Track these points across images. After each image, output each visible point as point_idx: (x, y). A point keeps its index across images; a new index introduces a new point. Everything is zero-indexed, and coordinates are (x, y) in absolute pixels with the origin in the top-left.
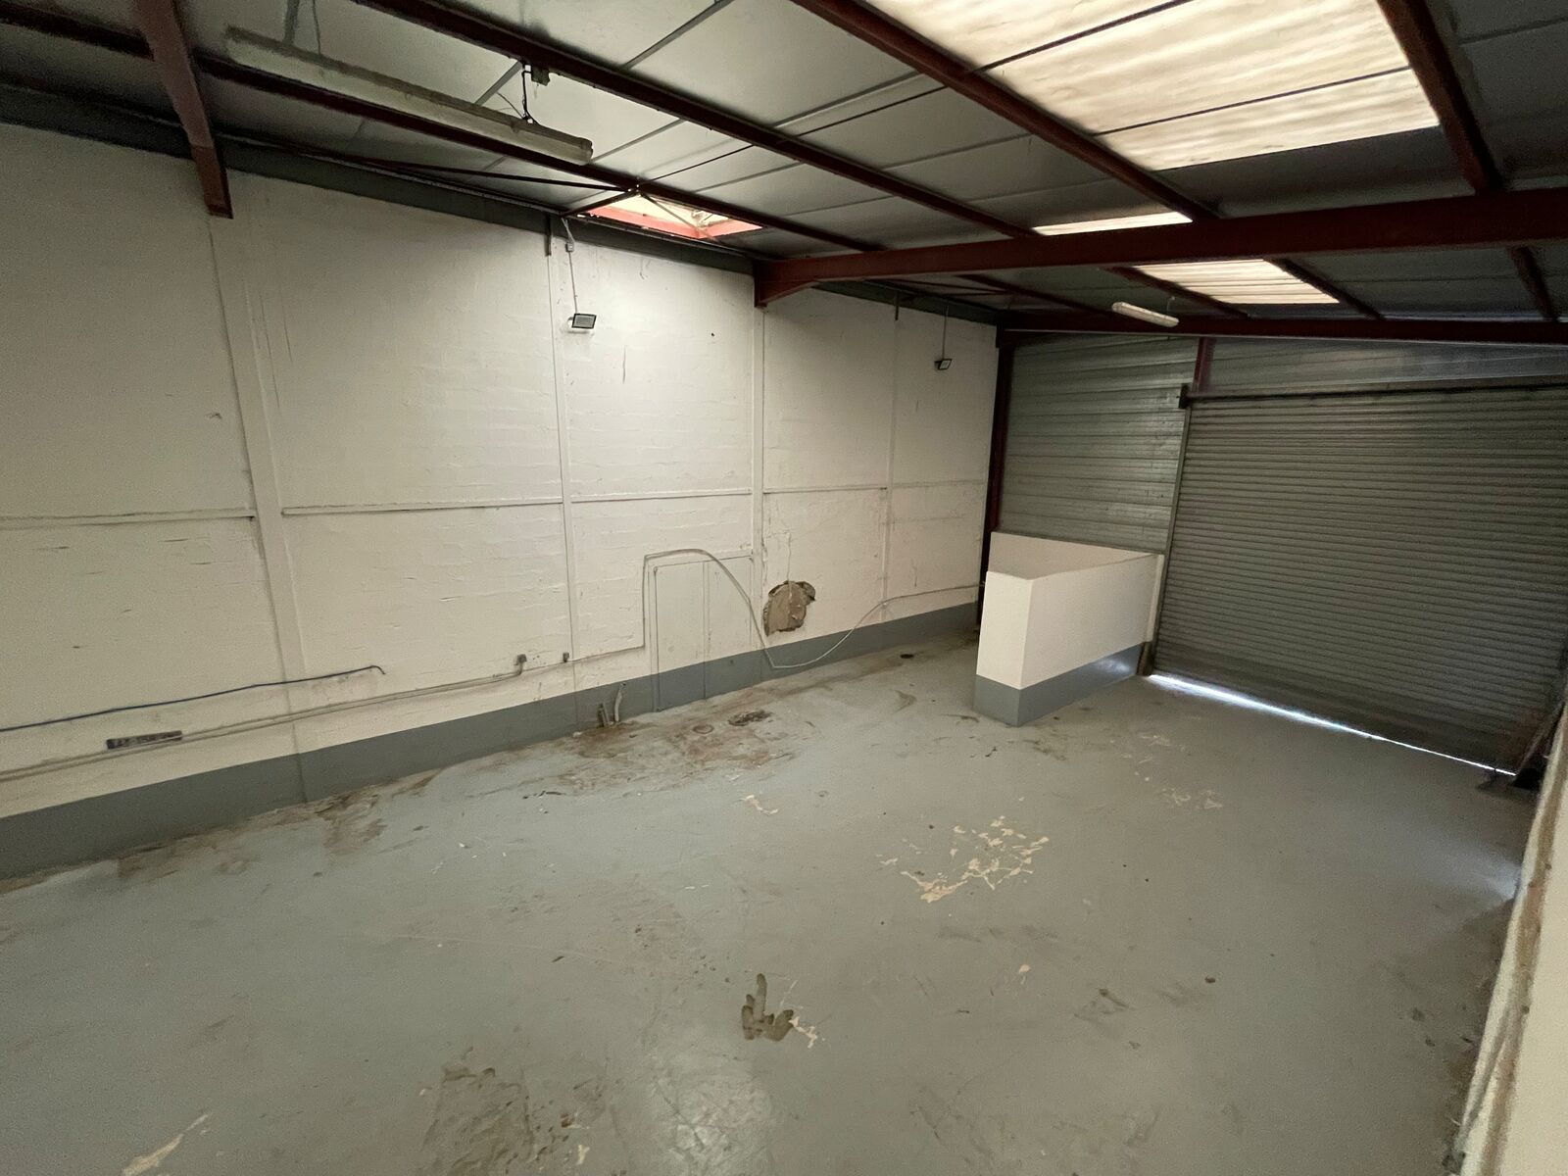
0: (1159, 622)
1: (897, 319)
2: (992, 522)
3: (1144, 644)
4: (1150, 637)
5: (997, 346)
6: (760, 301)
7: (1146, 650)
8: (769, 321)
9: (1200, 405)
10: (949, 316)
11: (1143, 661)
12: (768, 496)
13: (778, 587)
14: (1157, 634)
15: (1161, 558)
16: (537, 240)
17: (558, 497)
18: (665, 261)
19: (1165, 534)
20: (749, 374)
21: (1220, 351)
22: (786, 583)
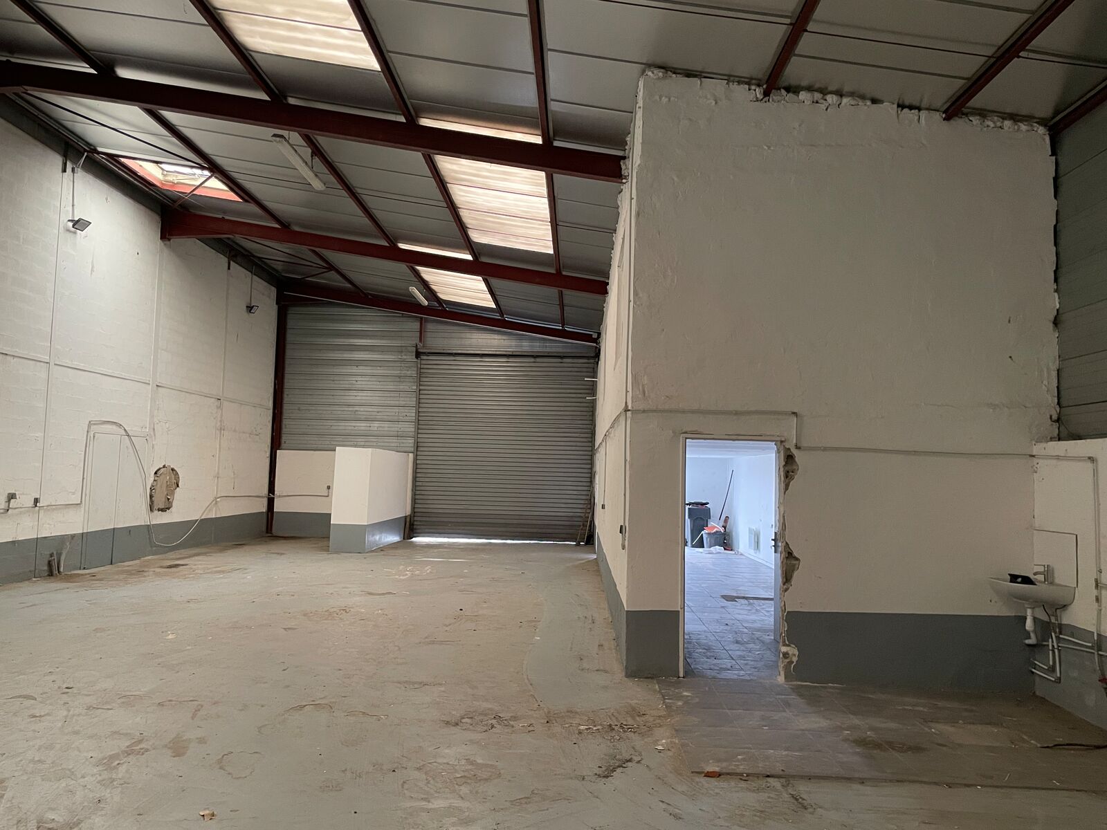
0: (414, 501)
1: (229, 269)
2: (276, 443)
3: (406, 517)
4: (408, 512)
5: (277, 304)
6: (164, 237)
7: (408, 520)
8: (166, 251)
9: (425, 357)
10: (255, 274)
11: (407, 530)
12: (159, 389)
13: (159, 469)
14: (413, 508)
15: (411, 455)
16: (58, 160)
17: (46, 358)
18: (119, 194)
19: (411, 441)
20: (154, 288)
21: (430, 327)
22: (164, 466)
